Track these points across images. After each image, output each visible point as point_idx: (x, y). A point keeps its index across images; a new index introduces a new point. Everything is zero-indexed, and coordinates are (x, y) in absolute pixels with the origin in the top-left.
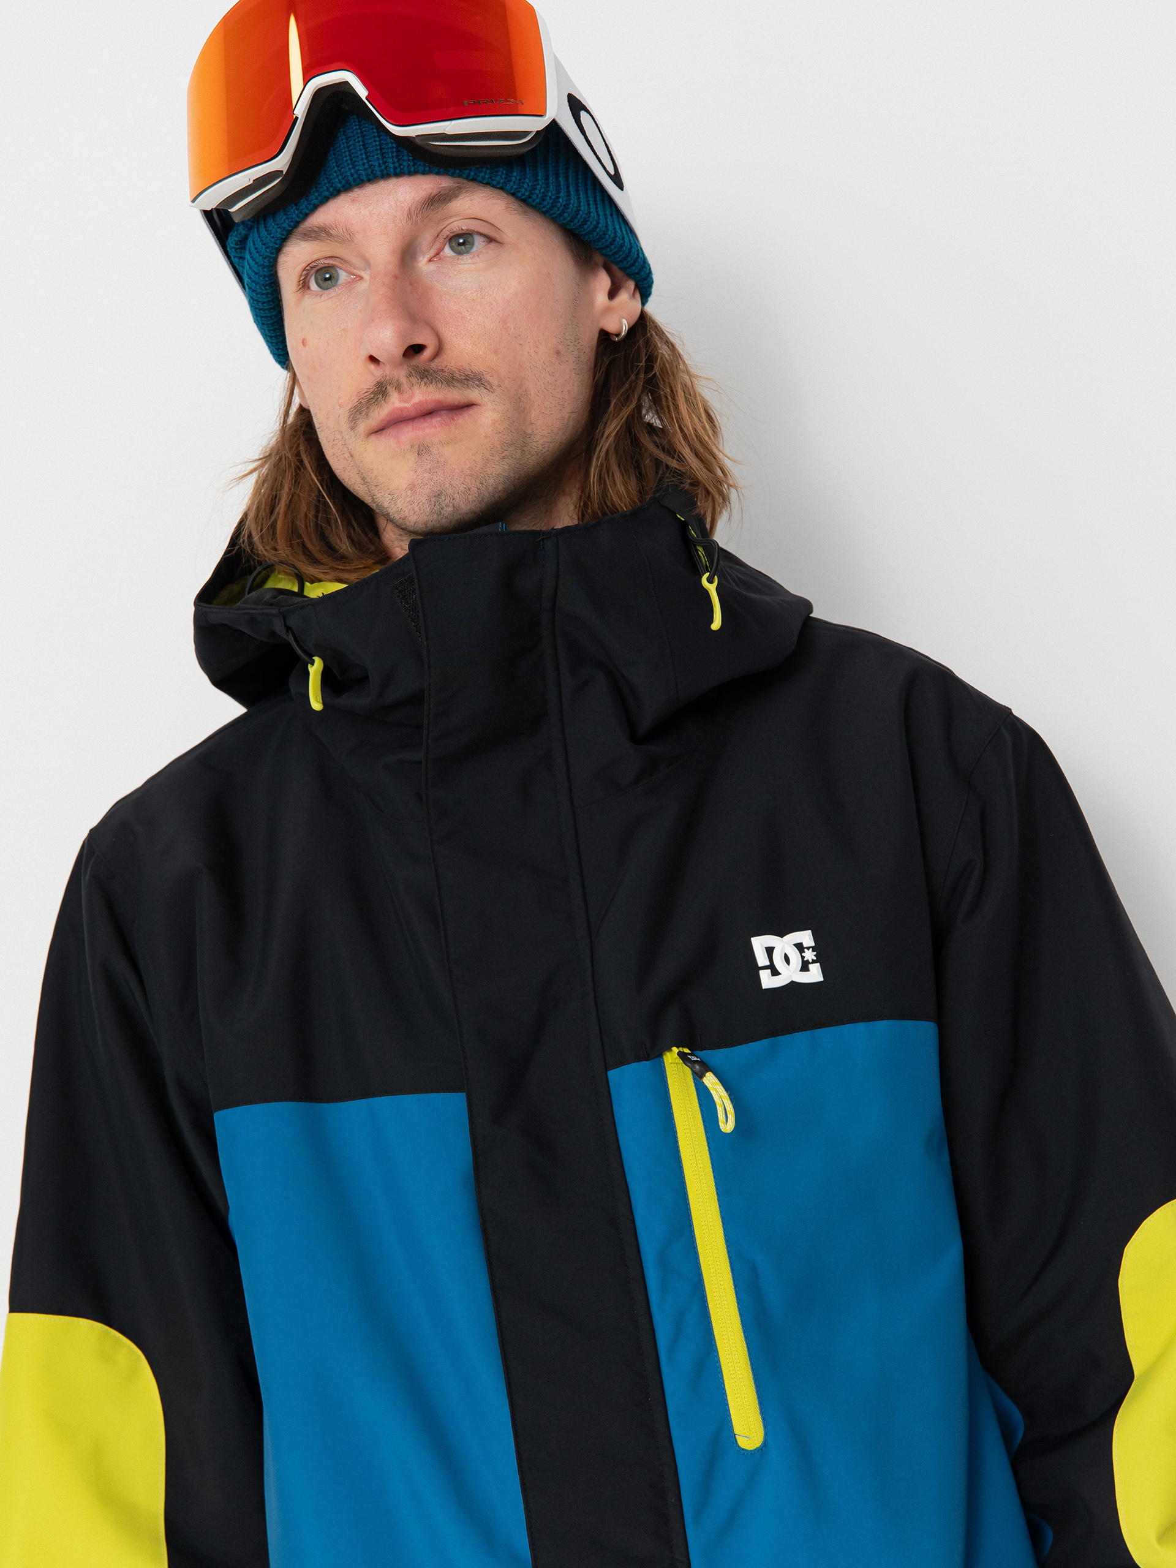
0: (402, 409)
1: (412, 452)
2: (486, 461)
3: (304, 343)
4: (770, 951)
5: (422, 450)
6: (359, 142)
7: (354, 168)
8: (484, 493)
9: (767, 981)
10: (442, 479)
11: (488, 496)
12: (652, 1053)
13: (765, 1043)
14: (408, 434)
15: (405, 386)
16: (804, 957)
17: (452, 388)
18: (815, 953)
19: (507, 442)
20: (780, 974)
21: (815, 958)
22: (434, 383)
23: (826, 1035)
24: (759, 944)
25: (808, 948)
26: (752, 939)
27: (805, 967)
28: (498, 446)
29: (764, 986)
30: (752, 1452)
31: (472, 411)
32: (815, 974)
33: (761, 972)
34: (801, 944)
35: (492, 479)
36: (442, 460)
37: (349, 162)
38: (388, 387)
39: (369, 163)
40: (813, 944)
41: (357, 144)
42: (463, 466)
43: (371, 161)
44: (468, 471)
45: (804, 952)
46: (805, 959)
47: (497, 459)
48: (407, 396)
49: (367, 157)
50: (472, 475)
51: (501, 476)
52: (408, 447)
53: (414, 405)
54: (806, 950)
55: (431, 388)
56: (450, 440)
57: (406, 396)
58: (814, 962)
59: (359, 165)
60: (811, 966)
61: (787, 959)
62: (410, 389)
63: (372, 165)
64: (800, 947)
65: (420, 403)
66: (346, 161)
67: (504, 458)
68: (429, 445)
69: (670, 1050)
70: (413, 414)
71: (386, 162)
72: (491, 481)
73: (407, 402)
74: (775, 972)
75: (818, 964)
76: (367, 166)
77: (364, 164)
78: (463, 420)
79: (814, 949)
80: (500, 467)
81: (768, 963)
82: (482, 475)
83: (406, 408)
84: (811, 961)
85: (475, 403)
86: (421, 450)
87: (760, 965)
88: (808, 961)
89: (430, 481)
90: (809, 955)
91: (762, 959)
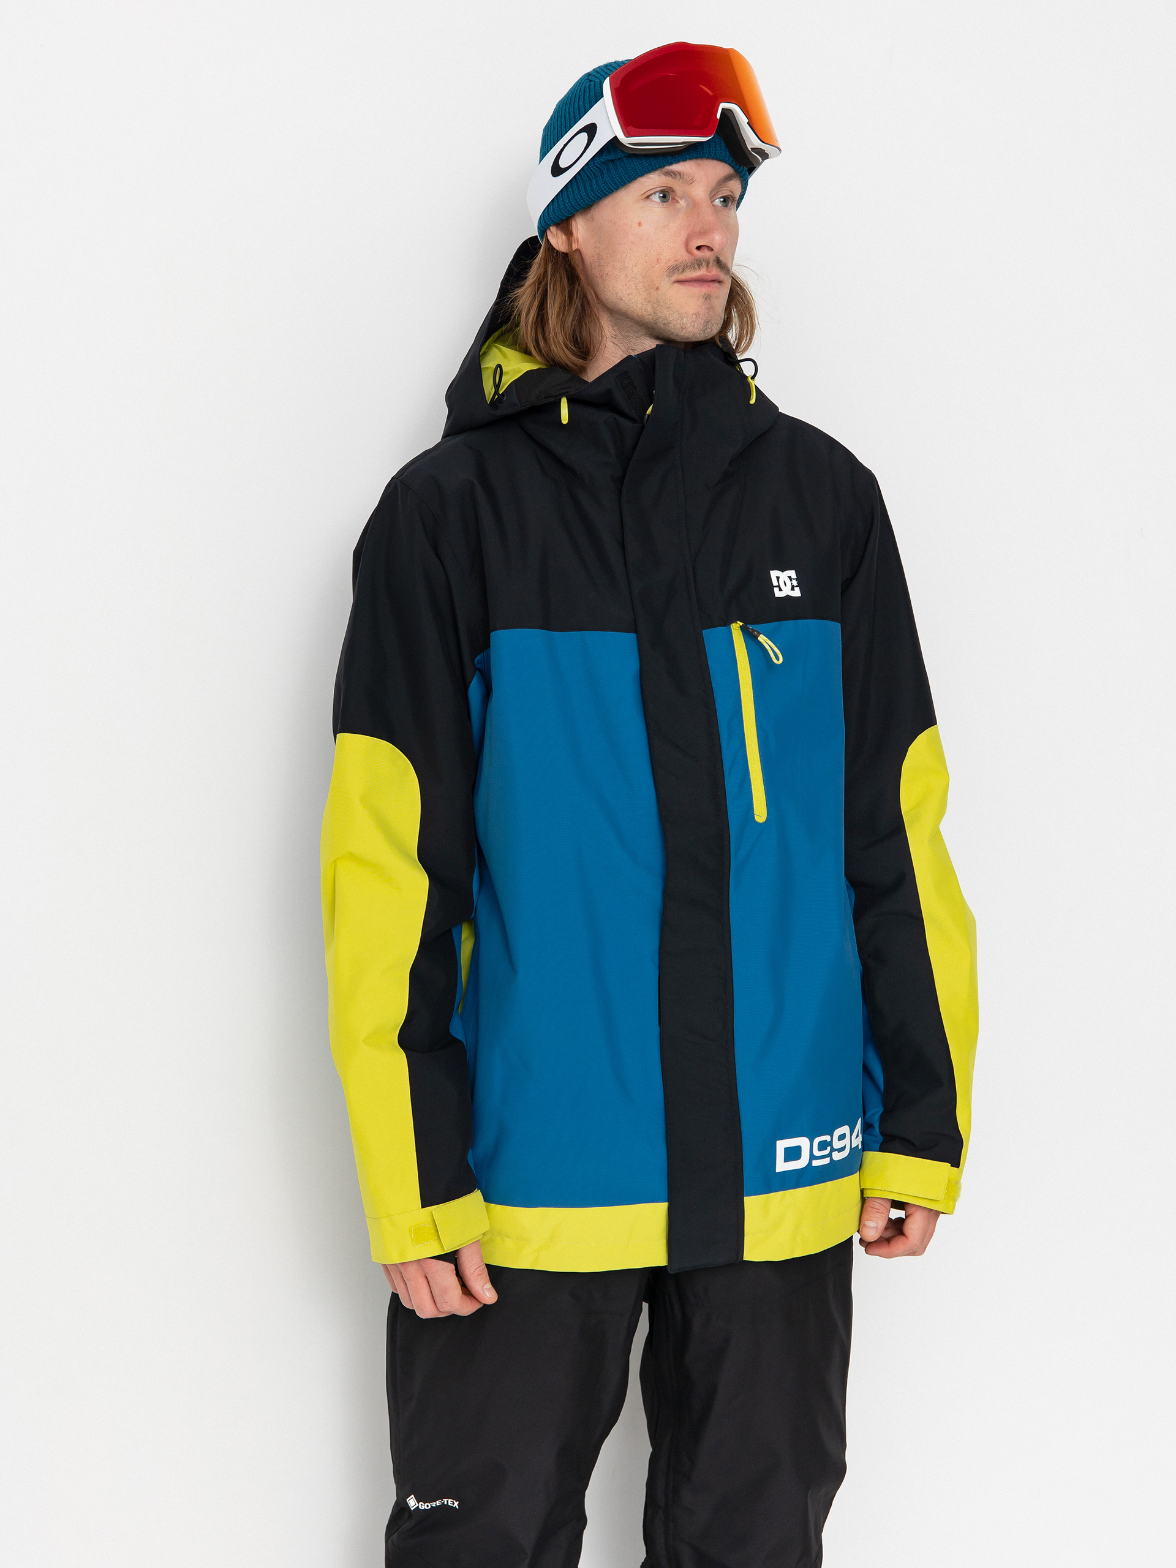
0: (706, 275)
1: (703, 297)
3: (640, 224)
4: (778, 578)
5: (708, 298)
9: (777, 593)
12: (727, 623)
13: (776, 623)
16: (792, 583)
18: (797, 582)
23: (801, 623)
24: (773, 574)
25: (794, 579)
26: (770, 571)
27: (793, 589)
29: (777, 596)
30: (761, 824)
32: (797, 593)
33: (775, 589)
34: (791, 576)
36: (714, 305)
38: (703, 263)
40: (796, 577)
45: (793, 581)
46: (793, 585)
52: (703, 294)
53: (711, 275)
57: (710, 269)
58: (797, 586)
60: (795, 589)
61: (785, 584)
64: (791, 578)
65: (714, 275)
69: (735, 622)
73: (709, 273)
74: (780, 589)
75: (798, 588)
79: (797, 580)
81: (777, 584)
83: (708, 275)
84: (795, 586)
87: (774, 586)
90: (795, 583)
91: (775, 583)
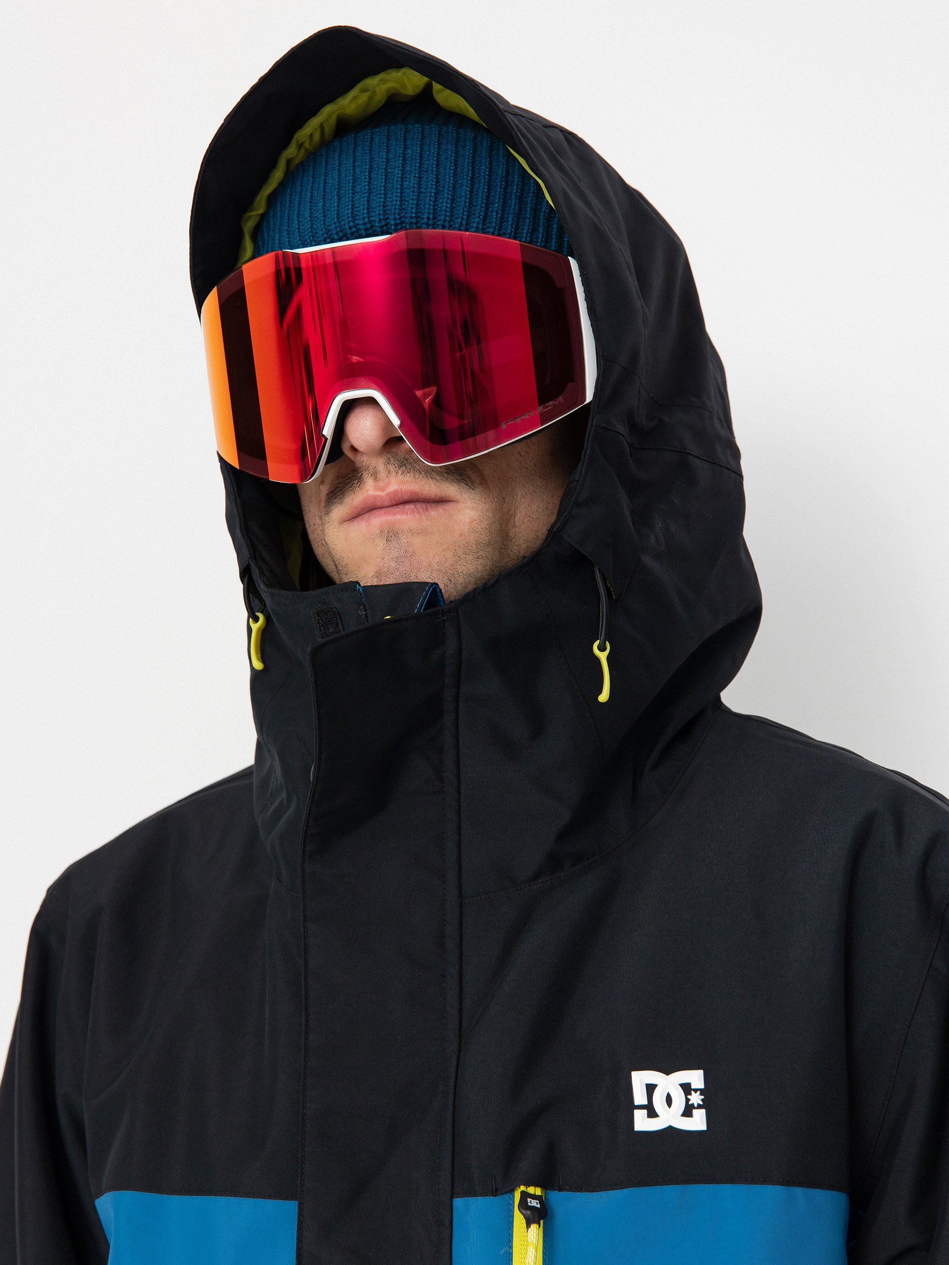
0: (375, 497)
1: (381, 538)
2: (458, 559)
4: (651, 1089)
5: (391, 537)
6: (364, 197)
7: (353, 221)
8: (452, 591)
9: (642, 1122)
10: (408, 569)
11: (455, 594)
12: (501, 1187)
14: (378, 520)
15: (382, 474)
16: (689, 1100)
17: (430, 479)
18: (703, 1097)
19: (484, 542)
20: (658, 1116)
21: (701, 1103)
22: (411, 473)
23: (700, 1192)
24: (640, 1079)
25: (696, 1090)
26: (633, 1073)
27: (688, 1112)
28: (474, 546)
29: (637, 1127)
31: (448, 507)
32: (698, 1122)
33: (636, 1111)
34: (689, 1085)
35: (462, 577)
36: (411, 550)
37: (349, 215)
38: (364, 474)
39: (369, 218)
40: (702, 1086)
41: (362, 199)
42: (432, 560)
43: (372, 216)
44: (436, 566)
45: (691, 1094)
46: (690, 1103)
47: (470, 558)
48: (383, 484)
49: (368, 213)
50: (440, 570)
51: (472, 575)
52: (378, 531)
53: (388, 494)
54: (693, 1092)
55: (408, 477)
56: (420, 531)
57: (381, 484)
58: (699, 1107)
59: (359, 220)
60: (695, 1112)
61: (669, 1100)
62: (387, 477)
63: (372, 221)
64: (687, 1088)
66: (348, 214)
67: (478, 558)
68: (398, 532)
70: (387, 503)
71: (387, 219)
72: (461, 580)
73: (382, 490)
74: (652, 1113)
75: (703, 1111)
76: (366, 220)
77: (364, 218)
78: (436, 513)
79: (702, 1092)
80: (472, 567)
81: (645, 1102)
82: (451, 571)
83: (380, 496)
84: (696, 1106)
85: (453, 499)
86: (391, 534)
87: (636, 1104)
88: (693, 1105)
89: (396, 571)
90: (696, 1099)
91: (640, 1097)
